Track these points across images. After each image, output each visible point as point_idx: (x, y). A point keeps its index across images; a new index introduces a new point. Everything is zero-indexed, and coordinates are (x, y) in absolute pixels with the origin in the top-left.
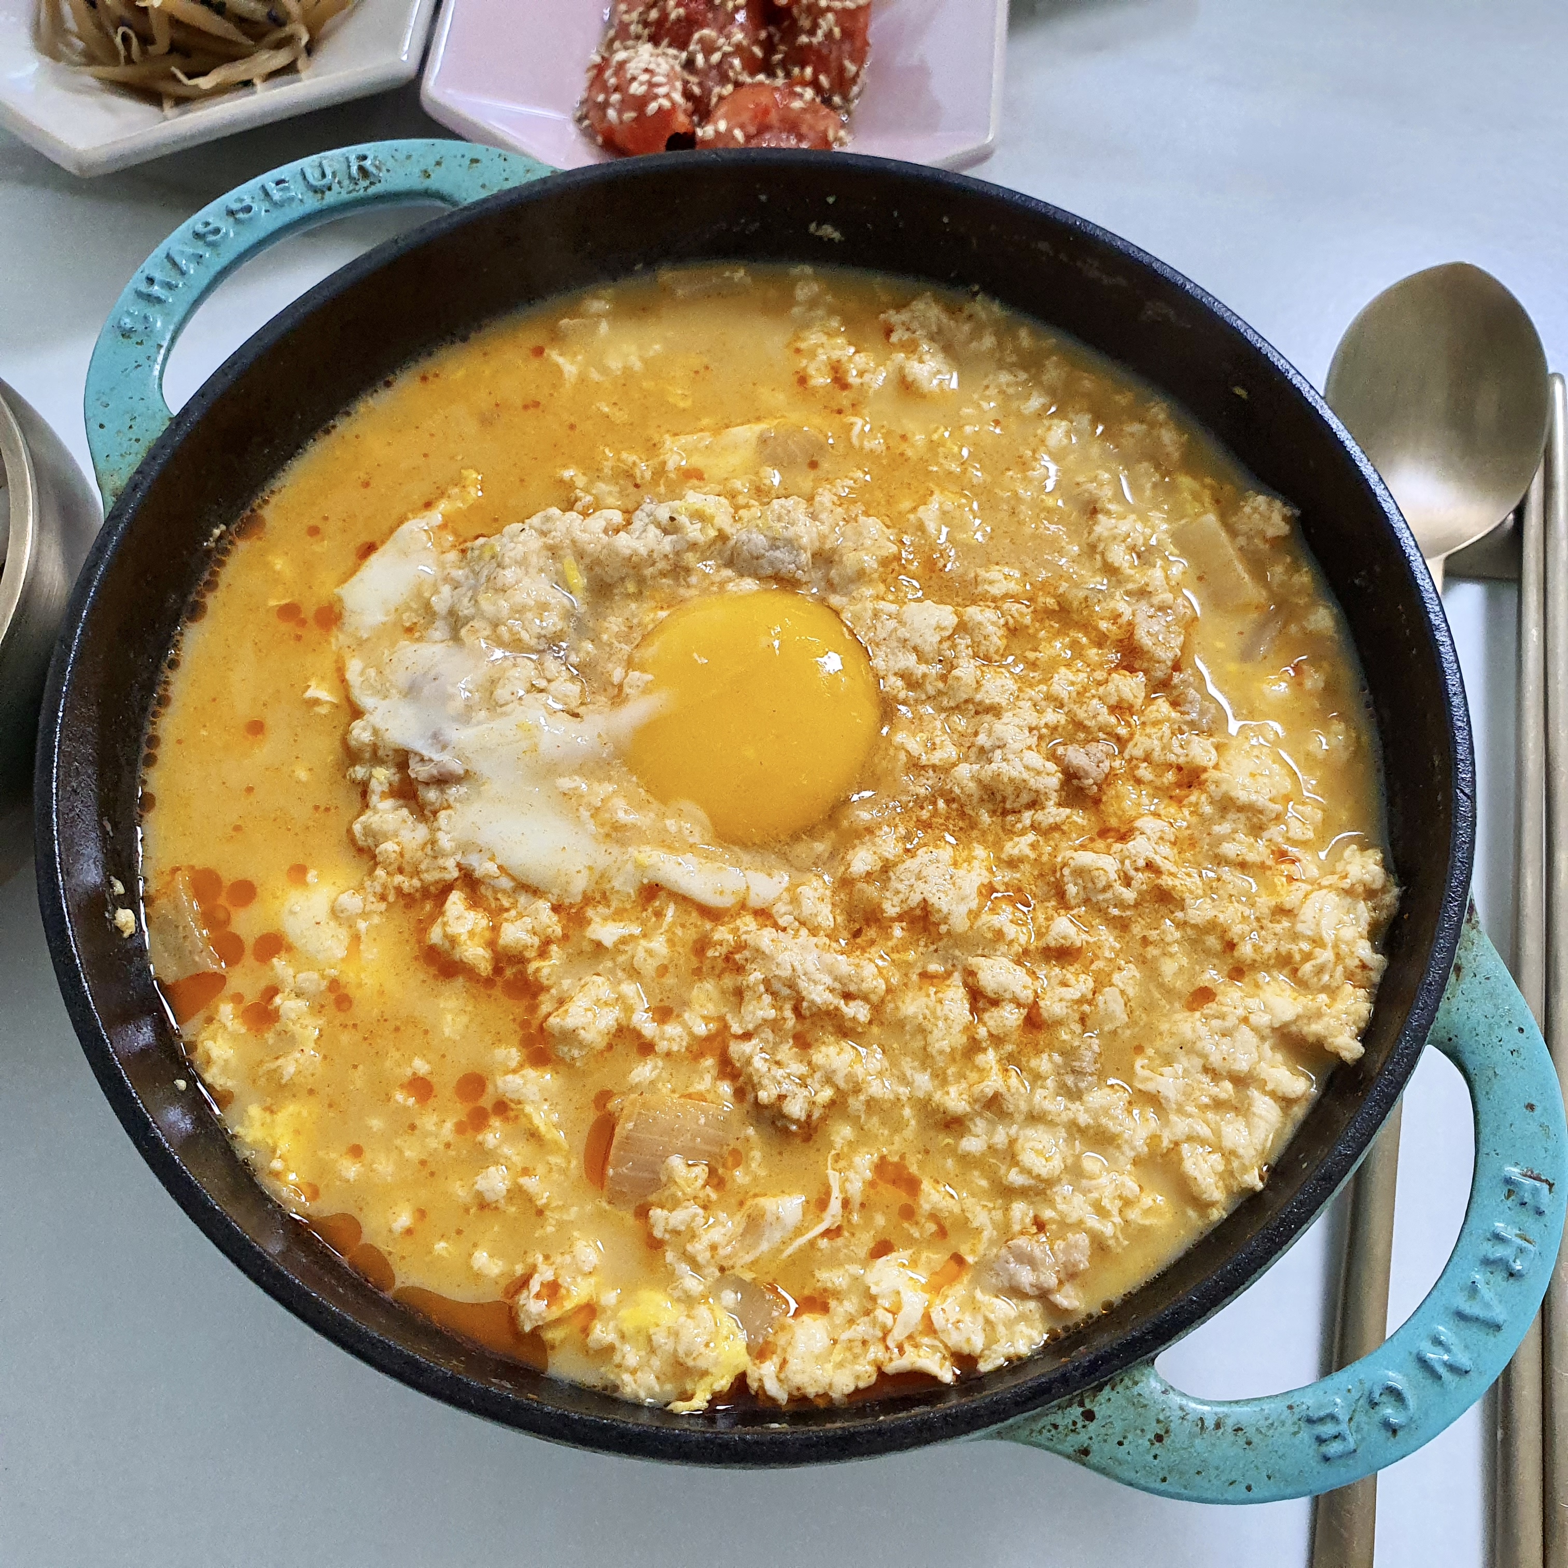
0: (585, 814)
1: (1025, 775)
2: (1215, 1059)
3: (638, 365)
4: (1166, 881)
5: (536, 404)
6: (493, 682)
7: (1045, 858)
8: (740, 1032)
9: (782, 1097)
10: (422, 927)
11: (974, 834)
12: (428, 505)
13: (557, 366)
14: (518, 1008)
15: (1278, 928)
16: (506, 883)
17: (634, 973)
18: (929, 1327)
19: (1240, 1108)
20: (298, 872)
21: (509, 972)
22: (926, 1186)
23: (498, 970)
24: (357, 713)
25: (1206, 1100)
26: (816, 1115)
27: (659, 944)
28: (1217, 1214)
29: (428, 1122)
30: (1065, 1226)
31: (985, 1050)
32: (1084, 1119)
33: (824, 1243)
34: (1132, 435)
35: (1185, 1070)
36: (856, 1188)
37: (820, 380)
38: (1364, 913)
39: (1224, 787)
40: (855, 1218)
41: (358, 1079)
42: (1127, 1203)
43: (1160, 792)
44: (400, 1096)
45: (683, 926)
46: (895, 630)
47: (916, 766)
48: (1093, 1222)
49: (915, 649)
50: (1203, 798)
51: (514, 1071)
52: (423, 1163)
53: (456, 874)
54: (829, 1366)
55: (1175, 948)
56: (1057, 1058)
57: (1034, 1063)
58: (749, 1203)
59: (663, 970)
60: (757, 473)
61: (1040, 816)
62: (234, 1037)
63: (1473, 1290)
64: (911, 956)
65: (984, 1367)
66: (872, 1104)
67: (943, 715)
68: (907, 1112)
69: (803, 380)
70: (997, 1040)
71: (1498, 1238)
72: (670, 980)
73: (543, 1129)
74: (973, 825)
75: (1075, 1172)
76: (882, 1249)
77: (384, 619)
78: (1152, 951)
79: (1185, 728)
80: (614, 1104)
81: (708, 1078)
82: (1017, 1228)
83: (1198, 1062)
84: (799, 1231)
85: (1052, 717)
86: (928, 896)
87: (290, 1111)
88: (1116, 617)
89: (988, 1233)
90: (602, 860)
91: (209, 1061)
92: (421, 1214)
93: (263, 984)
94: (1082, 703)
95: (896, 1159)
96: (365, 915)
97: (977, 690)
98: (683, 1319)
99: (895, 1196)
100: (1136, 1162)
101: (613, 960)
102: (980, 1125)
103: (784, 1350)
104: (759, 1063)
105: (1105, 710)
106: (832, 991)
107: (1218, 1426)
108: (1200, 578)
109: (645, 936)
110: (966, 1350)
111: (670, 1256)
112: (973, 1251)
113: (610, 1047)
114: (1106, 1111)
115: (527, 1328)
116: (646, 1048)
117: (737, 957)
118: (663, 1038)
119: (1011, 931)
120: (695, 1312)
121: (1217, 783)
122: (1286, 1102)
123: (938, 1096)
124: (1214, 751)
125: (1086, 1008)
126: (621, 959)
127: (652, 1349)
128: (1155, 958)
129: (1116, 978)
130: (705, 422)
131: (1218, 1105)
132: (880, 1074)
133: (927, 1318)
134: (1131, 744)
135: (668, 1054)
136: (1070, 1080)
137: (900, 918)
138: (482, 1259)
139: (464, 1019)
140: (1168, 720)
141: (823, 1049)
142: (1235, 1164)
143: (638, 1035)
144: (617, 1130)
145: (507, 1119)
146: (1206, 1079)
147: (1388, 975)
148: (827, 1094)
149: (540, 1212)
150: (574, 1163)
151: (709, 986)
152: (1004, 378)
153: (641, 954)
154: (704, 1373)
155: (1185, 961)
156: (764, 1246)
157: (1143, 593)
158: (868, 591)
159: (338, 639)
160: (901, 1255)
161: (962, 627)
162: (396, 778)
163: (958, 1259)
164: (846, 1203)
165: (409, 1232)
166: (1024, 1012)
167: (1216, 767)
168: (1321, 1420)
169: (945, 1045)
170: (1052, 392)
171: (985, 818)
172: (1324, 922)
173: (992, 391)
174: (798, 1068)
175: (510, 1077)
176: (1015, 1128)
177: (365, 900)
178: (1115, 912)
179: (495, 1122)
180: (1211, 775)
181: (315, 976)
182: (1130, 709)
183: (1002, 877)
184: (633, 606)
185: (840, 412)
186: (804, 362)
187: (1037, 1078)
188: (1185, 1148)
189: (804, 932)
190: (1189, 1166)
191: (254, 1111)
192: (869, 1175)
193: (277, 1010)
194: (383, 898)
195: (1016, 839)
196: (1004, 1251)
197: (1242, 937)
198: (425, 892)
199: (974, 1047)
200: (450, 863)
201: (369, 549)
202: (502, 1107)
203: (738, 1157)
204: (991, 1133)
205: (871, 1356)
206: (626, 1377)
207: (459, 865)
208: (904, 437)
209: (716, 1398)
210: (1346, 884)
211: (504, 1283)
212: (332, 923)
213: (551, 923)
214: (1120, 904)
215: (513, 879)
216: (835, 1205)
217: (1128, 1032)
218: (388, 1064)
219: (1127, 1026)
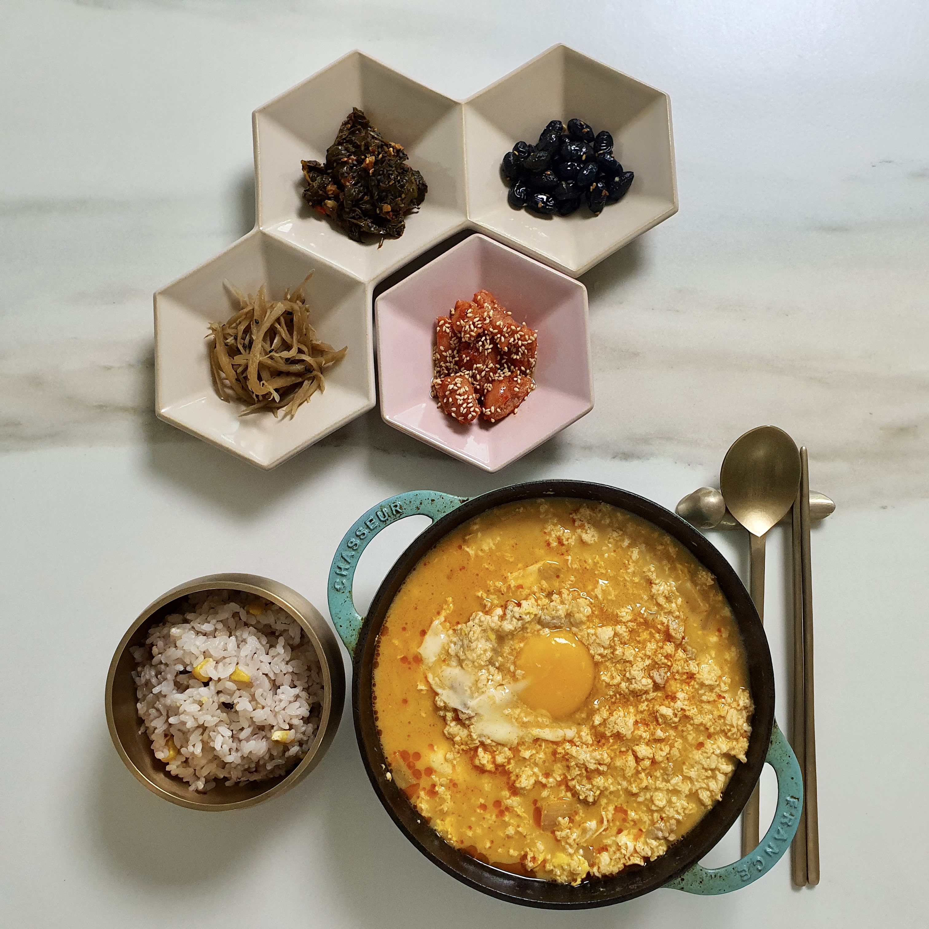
0: (514, 720)
1: (643, 688)
2: (706, 766)
3: (494, 547)
4: (687, 713)
5: (464, 568)
6: (477, 681)
7: (651, 709)
8: (570, 778)
9: (586, 797)
10: (472, 759)
11: (629, 703)
12: (439, 613)
13: (467, 552)
14: (505, 779)
15: (720, 722)
16: (494, 744)
17: (536, 765)
18: (635, 851)
19: (714, 777)
20: (431, 746)
21: (500, 769)
22: (629, 812)
23: (496, 769)
24: (437, 694)
25: (704, 777)
26: (596, 799)
27: (542, 755)
28: (710, 808)
29: (488, 816)
30: (669, 818)
31: (641, 773)
32: (671, 788)
33: (604, 833)
34: (659, 550)
35: (697, 769)
36: (610, 816)
37: (554, 544)
38: (745, 714)
39: (701, 680)
40: (611, 824)
41: (465, 807)
42: (685, 809)
43: (683, 682)
44: (478, 811)
45: (548, 748)
46: (595, 640)
47: (608, 685)
48: (677, 816)
49: (603, 646)
50: (695, 683)
51: (509, 798)
52: (489, 828)
53: (479, 744)
54: (611, 867)
55: (691, 732)
56: (662, 771)
57: (655, 774)
58: (582, 825)
59: (544, 762)
60: (540, 584)
61: (648, 697)
62: (427, 801)
63: (778, 832)
64: (616, 747)
65: (652, 860)
66: (611, 793)
67: (614, 664)
68: (621, 793)
69: (549, 544)
70: (644, 770)
71: (784, 817)
72: (547, 764)
73: (521, 814)
74: (628, 700)
75: (670, 802)
76: (620, 831)
77: (435, 659)
78: (685, 734)
79: (688, 659)
80: (539, 805)
81: (563, 792)
82: (656, 820)
83: (701, 766)
84: (597, 831)
85: (648, 662)
86: (619, 730)
87: (448, 820)
88: (662, 624)
89: (648, 822)
90: (521, 734)
91: (422, 810)
92: (492, 842)
93: (430, 783)
94: (656, 656)
95: (619, 806)
96: (455, 759)
97: (623, 656)
98: (570, 861)
99: (621, 815)
100: (686, 796)
101: (530, 761)
102: (642, 794)
103: (598, 864)
104: (578, 787)
105: (663, 658)
106: (595, 764)
107: (715, 876)
108: (687, 603)
109: (537, 753)
110: (646, 856)
111: (563, 844)
112: (644, 828)
113: (534, 787)
114: (676, 784)
115: (529, 870)
116: (544, 786)
117: (566, 757)
118: (548, 782)
119: (644, 735)
120: (573, 858)
121: (699, 679)
122: (726, 774)
123: (629, 788)
124: (696, 666)
125: (668, 756)
126: (532, 761)
127: (563, 869)
128: (686, 736)
129: (676, 744)
130: (520, 565)
131: (707, 778)
132: (612, 784)
133: (635, 849)
134: (672, 668)
135: (551, 787)
136: (666, 777)
137: (611, 736)
138: (512, 852)
139: (490, 785)
140: (683, 659)
141: (595, 779)
142: (713, 794)
143: (541, 783)
144: (542, 813)
145: (509, 812)
146: (704, 771)
147: (752, 733)
148: (598, 792)
149: (525, 837)
150: (531, 822)
151: (559, 765)
152: (615, 535)
153: (537, 759)
154: (579, 874)
155: (694, 735)
156: (588, 836)
157: (670, 613)
158: (584, 627)
159: (423, 667)
160: (625, 832)
161: (616, 634)
162: (454, 715)
163: (641, 830)
164: (608, 821)
165: (490, 848)
166: (651, 761)
167: (698, 673)
168: (741, 871)
169: (630, 774)
170: (630, 537)
171: (632, 698)
172: (734, 720)
173: (611, 540)
174: (589, 786)
175: (508, 801)
176: (652, 793)
177: (453, 754)
178: (673, 725)
179: (507, 813)
180: (697, 676)
181: (445, 779)
182: (671, 655)
183: (639, 717)
184: (511, 642)
185: (563, 554)
186: (548, 538)
187: (657, 778)
188: (699, 791)
189: (584, 746)
190: (701, 796)
191: (438, 821)
192: (613, 812)
193: (437, 791)
194: (458, 753)
195: (642, 704)
196: (653, 828)
197: (711, 726)
198: (471, 749)
199: (638, 772)
200: (477, 742)
201: (423, 633)
202: (507, 809)
203: (576, 813)
204: (645, 796)
205: (622, 862)
206: (558, 878)
207: (479, 741)
208: (585, 562)
209: (583, 880)
210: (739, 708)
211: (519, 857)
212: (446, 763)
213: (509, 753)
214: (675, 723)
215: (495, 742)
216: (605, 822)
217: (680, 759)
218: (472, 801)
219: (680, 757)
